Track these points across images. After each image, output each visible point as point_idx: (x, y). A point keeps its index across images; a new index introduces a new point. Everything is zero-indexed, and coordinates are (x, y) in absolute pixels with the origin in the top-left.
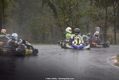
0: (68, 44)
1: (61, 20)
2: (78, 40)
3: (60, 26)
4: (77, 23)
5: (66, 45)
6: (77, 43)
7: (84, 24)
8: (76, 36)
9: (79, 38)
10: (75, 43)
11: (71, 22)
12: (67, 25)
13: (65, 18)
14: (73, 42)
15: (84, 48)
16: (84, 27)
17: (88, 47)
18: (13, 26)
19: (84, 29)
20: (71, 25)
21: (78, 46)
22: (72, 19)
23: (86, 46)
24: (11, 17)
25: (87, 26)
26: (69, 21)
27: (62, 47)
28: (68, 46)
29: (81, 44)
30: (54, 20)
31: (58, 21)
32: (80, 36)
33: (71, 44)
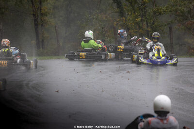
0: (142, 56)
1: (129, 19)
2: (159, 51)
3: (128, 29)
4: (153, 24)
5: (140, 58)
6: (156, 55)
7: (165, 25)
8: (154, 45)
9: (159, 47)
11: (145, 23)
13: (136, 17)
14: (151, 54)
15: (167, 63)
16: (164, 30)
17: (174, 61)
18: (56, 30)
19: (164, 33)
20: (145, 27)
21: (158, 60)
22: (146, 18)
23: (170, 59)
24: (53, 16)
25: (170, 28)
26: (142, 20)
27: (133, 62)
28: (142, 60)
29: (163, 58)
30: (118, 20)
31: (125, 21)
32: (161, 44)
33: (147, 57)
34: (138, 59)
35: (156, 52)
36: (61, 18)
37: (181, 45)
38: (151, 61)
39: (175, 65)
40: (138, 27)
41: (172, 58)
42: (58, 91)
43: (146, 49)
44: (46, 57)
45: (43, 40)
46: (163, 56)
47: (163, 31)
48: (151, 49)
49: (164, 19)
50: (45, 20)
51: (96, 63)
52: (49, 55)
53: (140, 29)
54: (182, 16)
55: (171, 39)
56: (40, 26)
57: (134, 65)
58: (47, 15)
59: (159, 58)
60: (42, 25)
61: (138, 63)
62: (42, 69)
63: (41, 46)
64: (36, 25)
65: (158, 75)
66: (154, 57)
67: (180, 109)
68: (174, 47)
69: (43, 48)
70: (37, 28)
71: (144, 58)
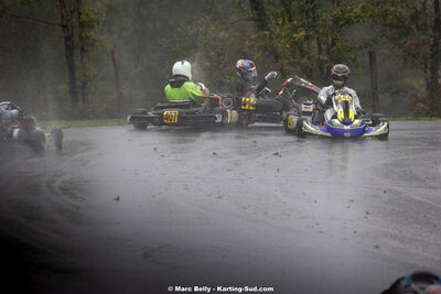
0: (309, 118)
1: (279, 35)
2: (346, 106)
3: (277, 57)
4: (333, 44)
5: (305, 123)
6: (341, 115)
7: (361, 48)
9: (347, 98)
10: (335, 116)
11: (314, 43)
12: (302, 51)
13: (295, 30)
14: (328, 114)
15: (366, 135)
16: (358, 59)
17: (381, 129)
18: (114, 60)
19: (358, 65)
20: (315, 52)
21: (346, 127)
22: (317, 32)
23: (374, 125)
24: (106, 29)
25: (372, 55)
26: (307, 37)
27: (289, 132)
28: (309, 127)
29: (357, 122)
30: (254, 37)
31: (270, 38)
32: (352, 91)
33: (319, 121)
34: (300, 124)
35: (341, 109)
36: (125, 34)
37: (397, 92)
38: (329, 129)
39: (383, 137)
40: (297, 53)
41: (376, 123)
42: (118, 199)
43: (317, 102)
44: (90, 121)
45: (84, 83)
46: (356, 117)
47: (355, 60)
48: (329, 103)
49: (358, 34)
50: (88, 38)
51: (205, 135)
52: (98, 117)
53: (303, 57)
54: (397, 27)
55: (374, 79)
56: (77, 52)
57: (291, 138)
58: (92, 27)
59: (346, 122)
60: (83, 50)
61: (300, 133)
62: (84, 148)
63: (80, 97)
64: (69, 49)
65: (345, 160)
66: (336, 121)
67: (394, 237)
68: (381, 96)
69: (84, 101)
70: (72, 55)
71: (314, 123)
